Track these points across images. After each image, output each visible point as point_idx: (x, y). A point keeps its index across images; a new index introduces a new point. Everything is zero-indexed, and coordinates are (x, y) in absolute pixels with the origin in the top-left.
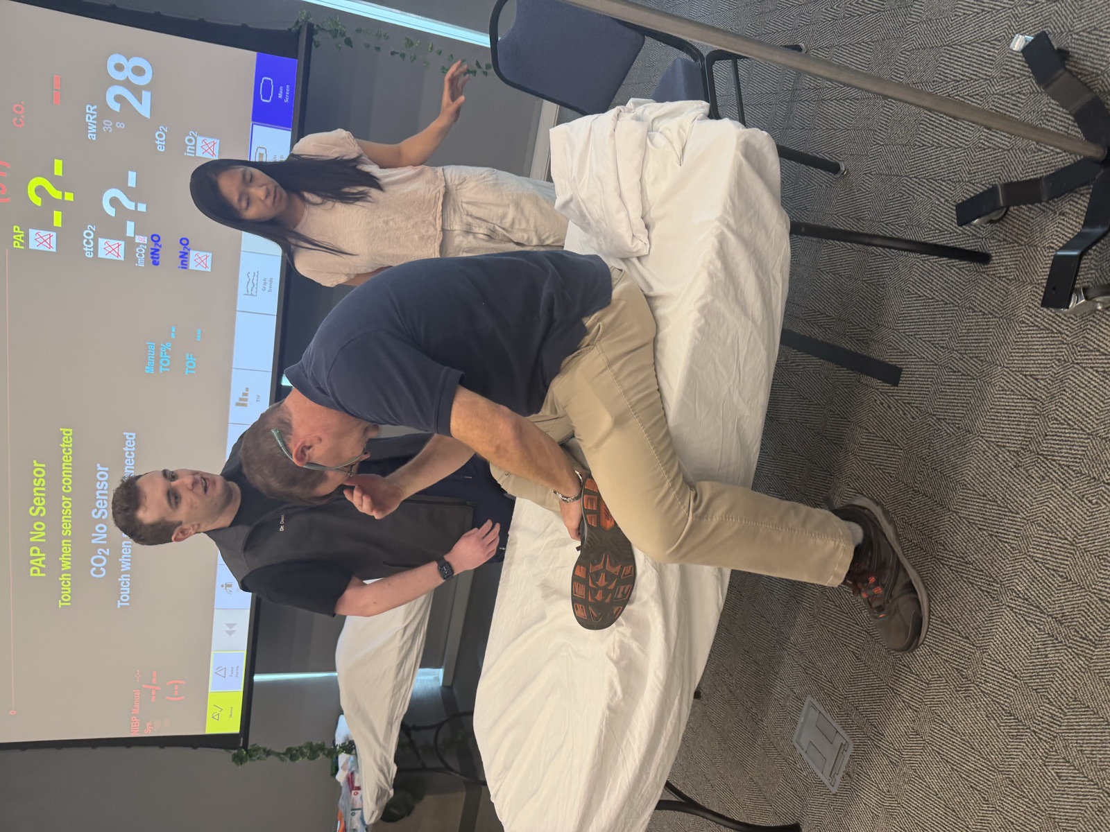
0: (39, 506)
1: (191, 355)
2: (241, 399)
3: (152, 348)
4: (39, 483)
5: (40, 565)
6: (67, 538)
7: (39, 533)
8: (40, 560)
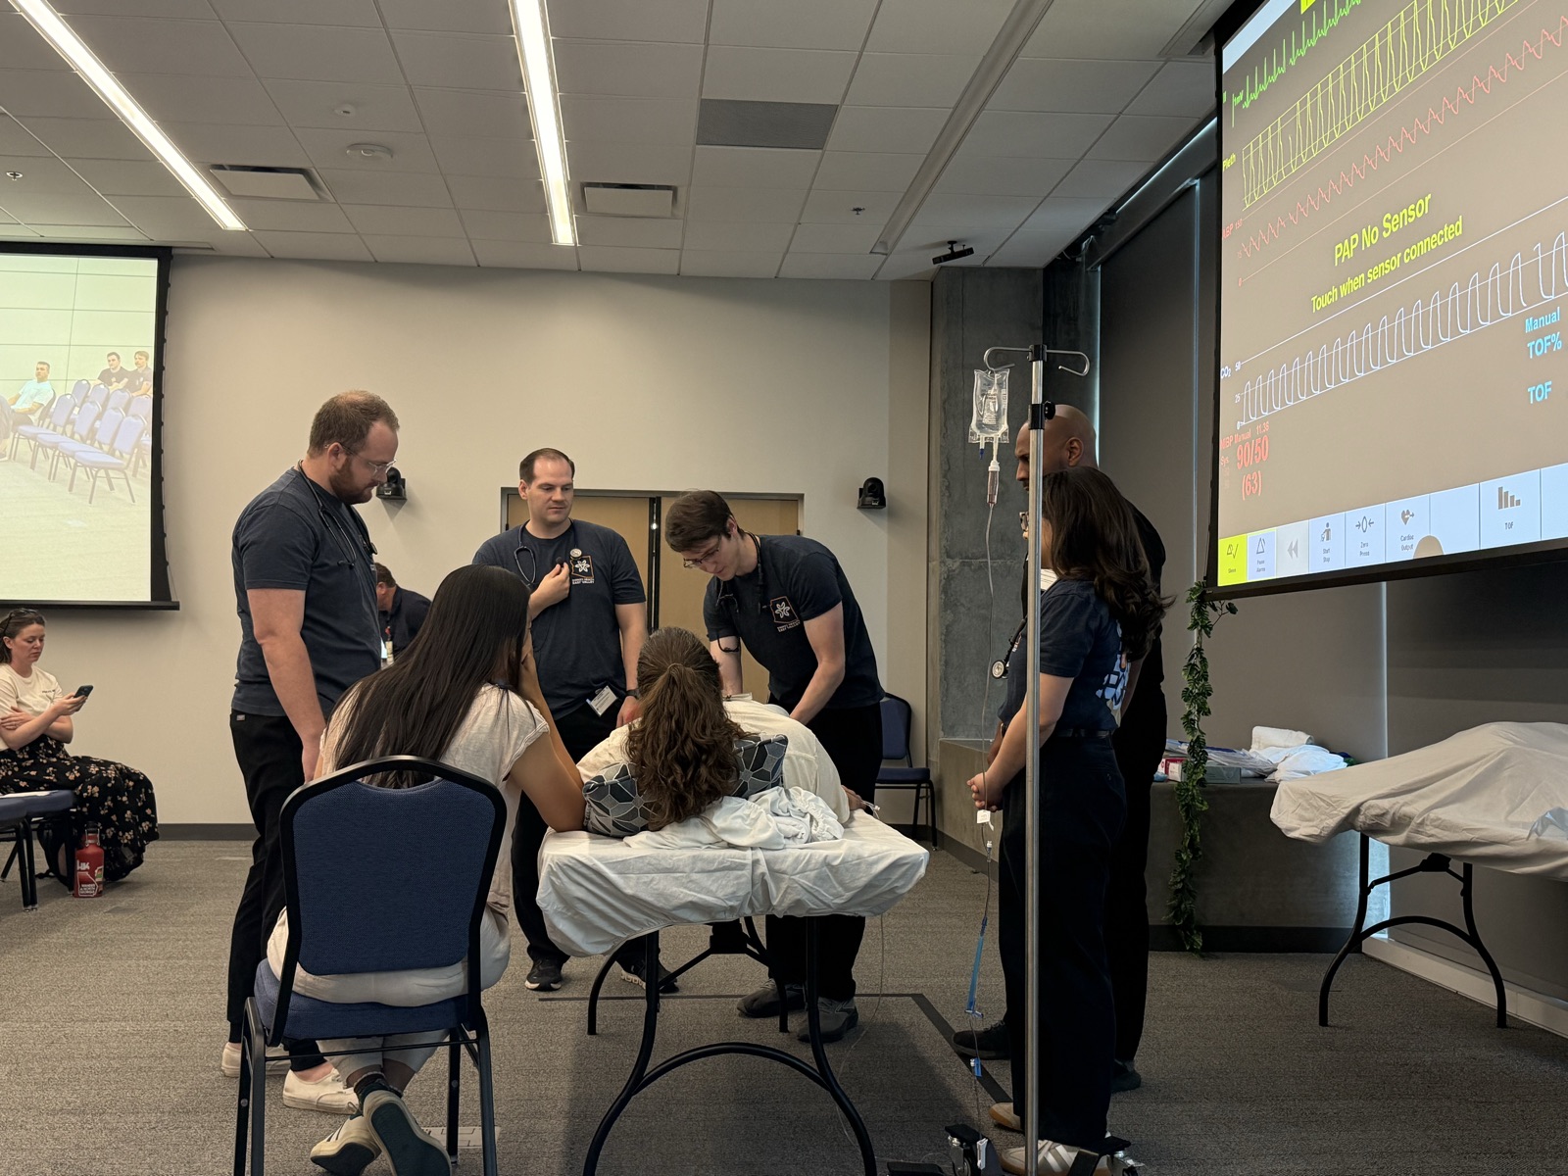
0: (1392, 225)
1: (1550, 389)
2: (1507, 493)
3: (1555, 317)
4: (1411, 213)
5: (1344, 254)
6: (1367, 278)
7: (1369, 238)
8: (1348, 253)
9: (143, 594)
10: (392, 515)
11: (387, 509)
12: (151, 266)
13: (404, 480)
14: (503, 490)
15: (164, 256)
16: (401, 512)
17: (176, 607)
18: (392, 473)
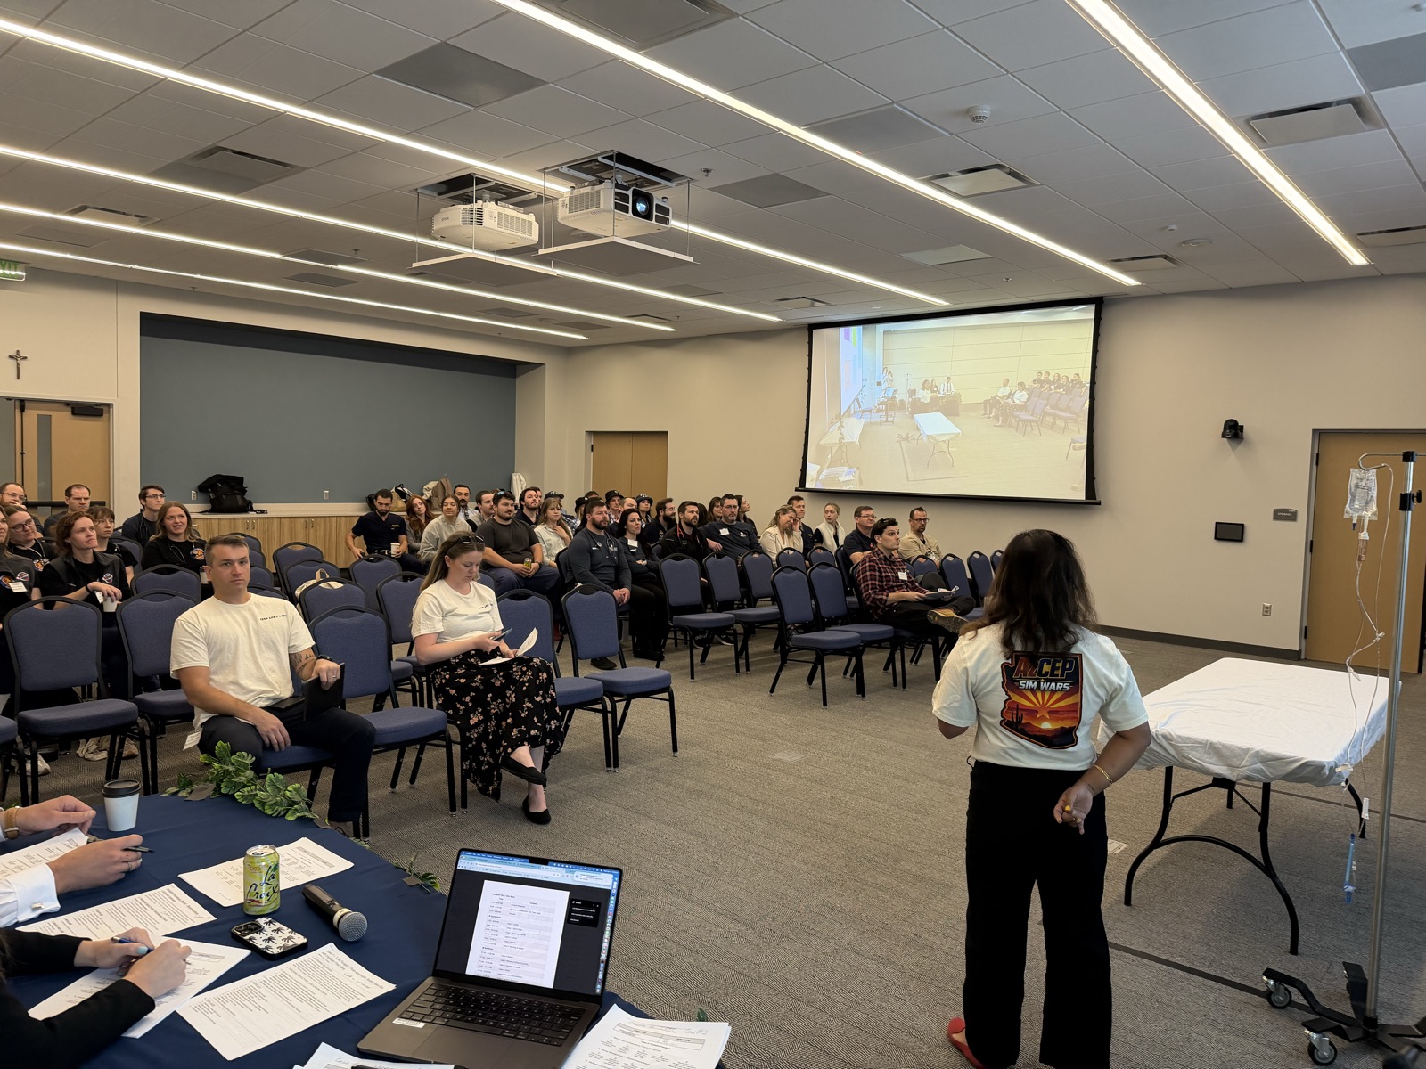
9: (1080, 495)
10: (1233, 449)
11: (1231, 445)
12: (1093, 307)
13: (1242, 426)
14: (1314, 431)
15: (1099, 302)
16: (1241, 447)
17: (1099, 504)
18: (1232, 423)
